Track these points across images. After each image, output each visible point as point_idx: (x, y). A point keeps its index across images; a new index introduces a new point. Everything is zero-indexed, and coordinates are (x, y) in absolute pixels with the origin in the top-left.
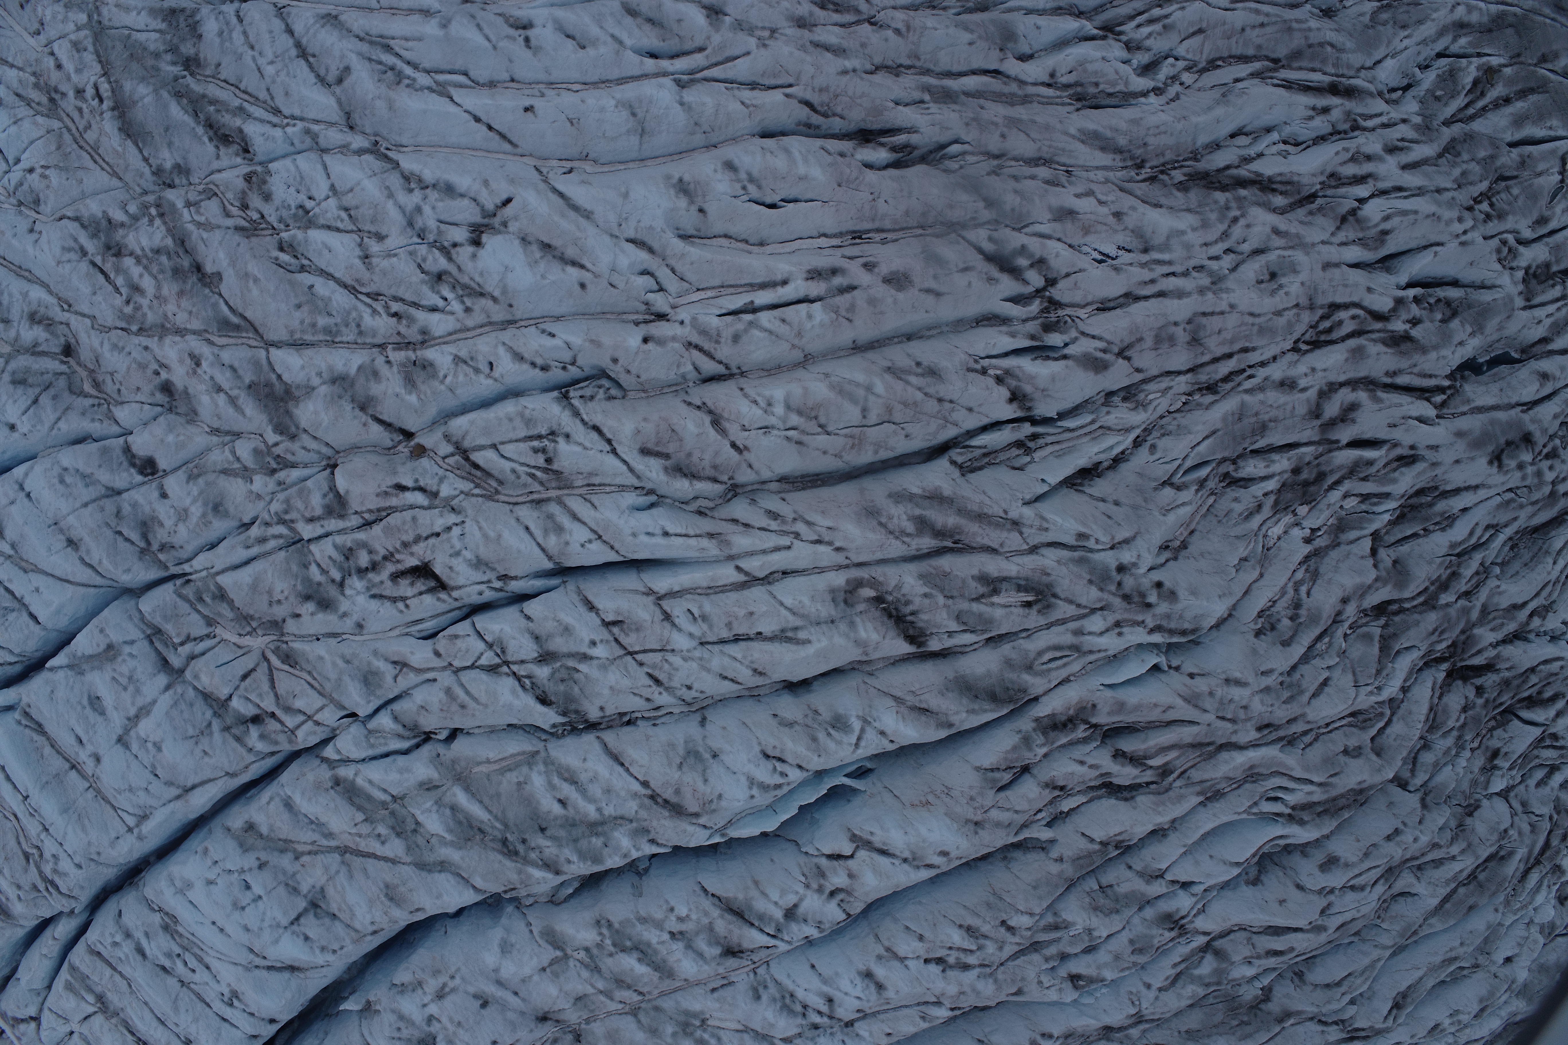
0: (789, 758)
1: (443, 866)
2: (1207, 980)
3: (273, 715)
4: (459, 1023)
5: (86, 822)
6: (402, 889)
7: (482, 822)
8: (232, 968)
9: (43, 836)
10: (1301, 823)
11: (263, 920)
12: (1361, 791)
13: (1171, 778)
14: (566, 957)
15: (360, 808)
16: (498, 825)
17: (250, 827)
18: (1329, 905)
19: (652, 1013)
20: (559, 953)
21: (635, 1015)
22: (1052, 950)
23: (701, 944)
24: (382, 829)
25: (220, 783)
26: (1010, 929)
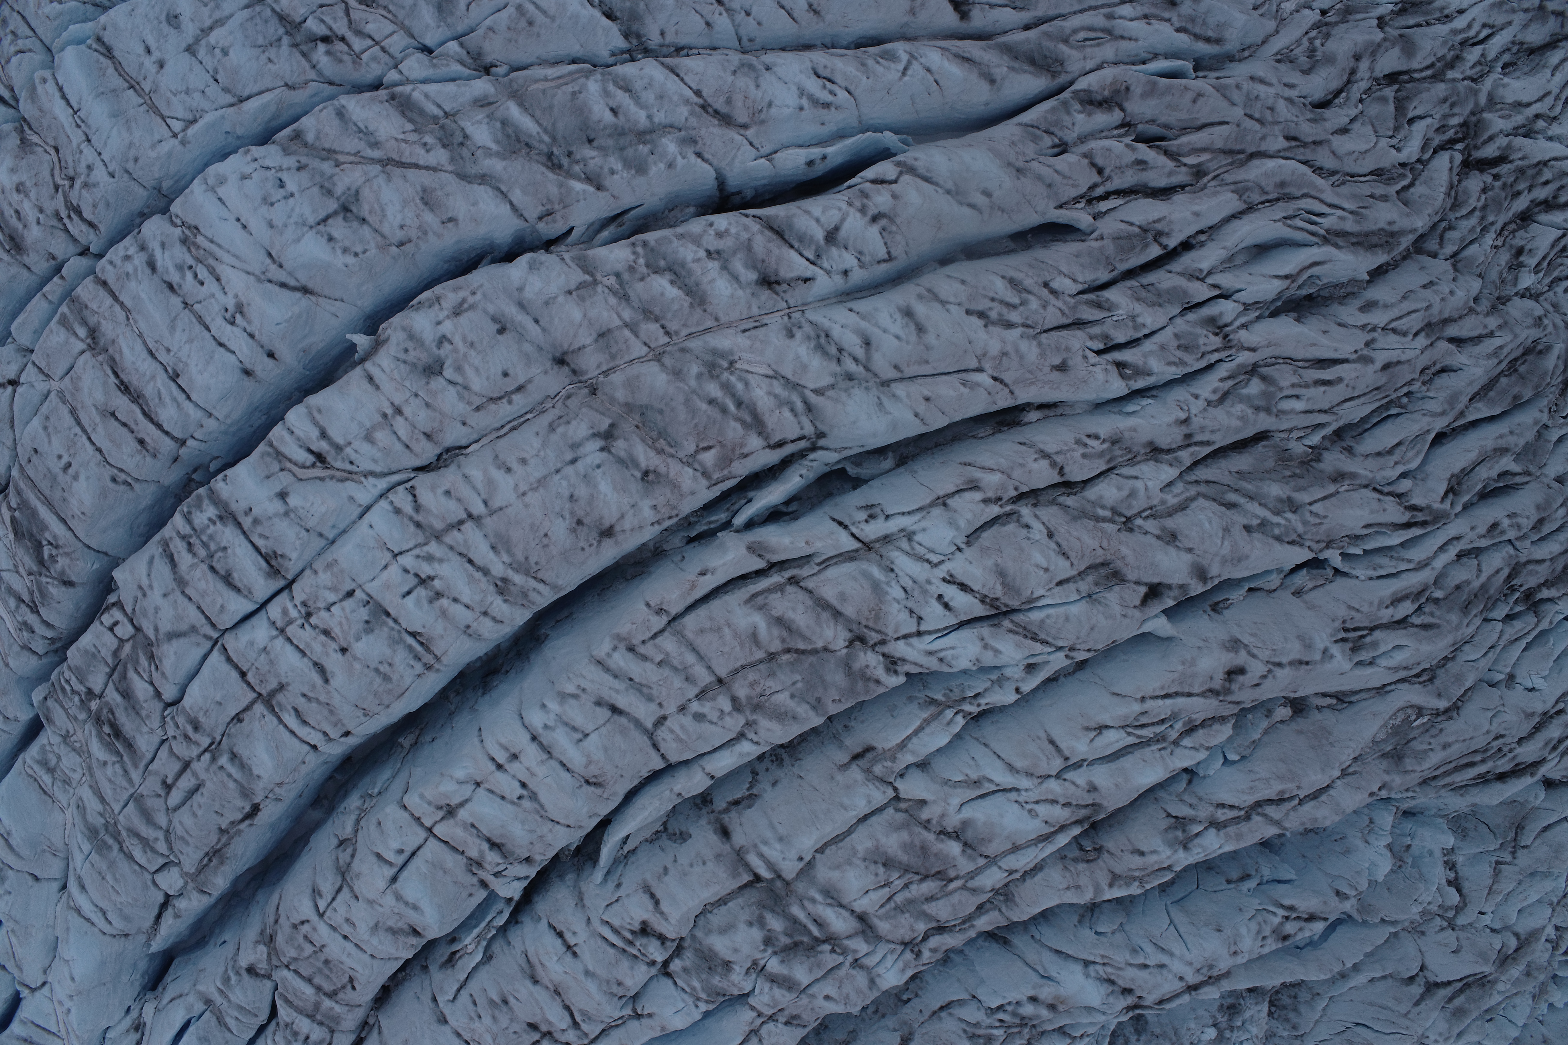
0: (839, 79)
1: (483, 179)
2: (1257, 402)
3: (343, 39)
4: (472, 345)
5: (133, 124)
6: (439, 193)
7: (530, 136)
8: (244, 276)
9: (83, 146)
10: (1337, 246)
11: (289, 217)
12: (1392, 234)
13: (1206, 179)
14: (595, 282)
15: (410, 120)
16: (546, 138)
17: (298, 136)
18: (1373, 341)
19: (678, 355)
20: (588, 278)
21: (659, 361)
22: (1096, 330)
23: (738, 265)
24: (429, 139)
25: (276, 92)
26: (1053, 292)
